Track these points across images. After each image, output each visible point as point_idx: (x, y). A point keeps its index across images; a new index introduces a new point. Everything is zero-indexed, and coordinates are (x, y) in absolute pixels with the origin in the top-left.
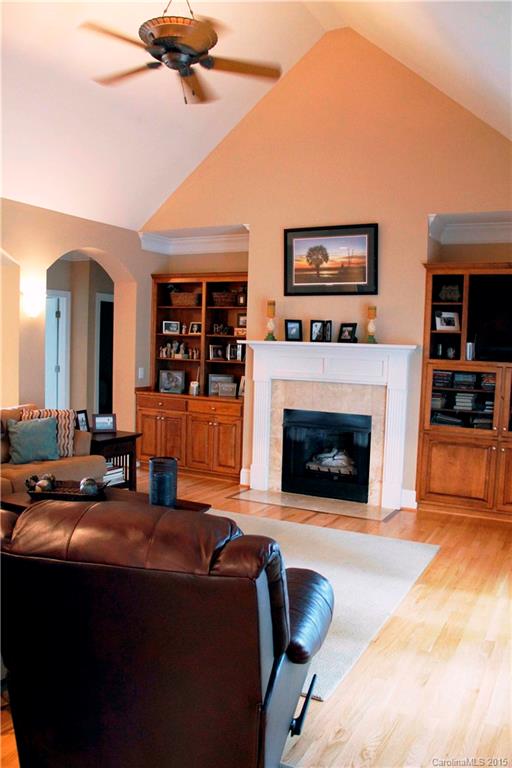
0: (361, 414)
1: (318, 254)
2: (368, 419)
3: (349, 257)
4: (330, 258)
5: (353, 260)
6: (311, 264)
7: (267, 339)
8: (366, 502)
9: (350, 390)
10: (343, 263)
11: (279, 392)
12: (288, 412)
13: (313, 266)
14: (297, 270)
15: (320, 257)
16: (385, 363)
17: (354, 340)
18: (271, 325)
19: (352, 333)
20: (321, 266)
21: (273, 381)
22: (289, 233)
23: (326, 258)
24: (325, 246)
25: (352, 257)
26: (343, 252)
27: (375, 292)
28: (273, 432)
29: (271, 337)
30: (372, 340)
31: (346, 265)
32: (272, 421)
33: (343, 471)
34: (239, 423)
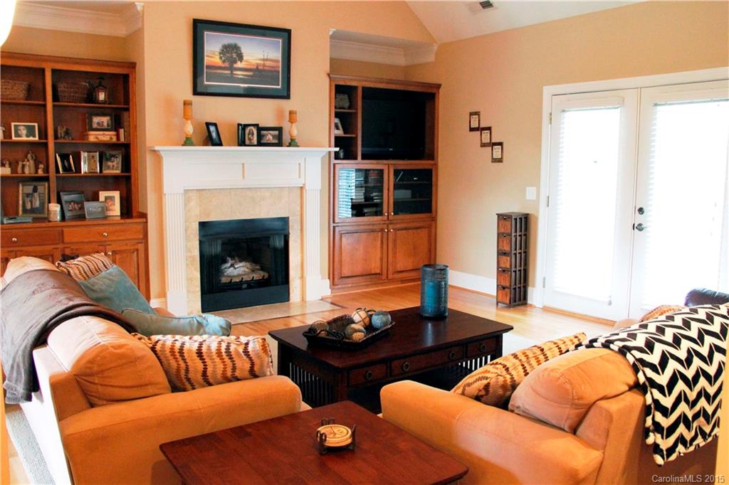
0: (279, 216)
1: (232, 53)
2: (285, 221)
3: (264, 60)
4: (245, 58)
5: (268, 63)
6: (224, 62)
7: (185, 145)
8: (288, 300)
9: (267, 194)
10: (258, 65)
11: (193, 204)
12: (203, 225)
13: (227, 65)
14: (208, 67)
15: (234, 56)
16: (302, 165)
18: (190, 129)
20: (235, 66)
21: (186, 191)
22: (200, 27)
23: (241, 57)
24: (240, 44)
25: (267, 60)
26: (257, 53)
27: (288, 97)
28: (188, 250)
29: (188, 143)
30: (292, 143)
31: (260, 68)
32: (187, 238)
34: (141, 247)
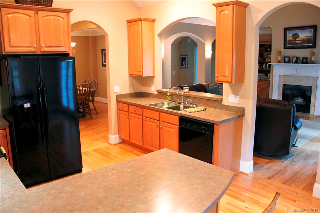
0: (308, 86)
1: (296, 36)
2: (311, 87)
3: (306, 37)
4: (300, 37)
5: (308, 37)
6: (293, 39)
7: (278, 63)
8: (309, 113)
9: (305, 78)
10: (304, 38)
11: (281, 79)
12: (284, 85)
13: (294, 39)
14: (288, 41)
15: (296, 37)
16: (317, 70)
17: (307, 63)
18: (279, 58)
19: (306, 61)
20: (297, 39)
21: (280, 75)
22: (286, 30)
23: (298, 37)
24: (298, 33)
25: (307, 36)
26: (304, 35)
27: (315, 47)
28: (279, 91)
29: (279, 62)
30: (313, 63)
31: (305, 39)
32: (279, 88)
33: (302, 104)
34: (268, 88)
